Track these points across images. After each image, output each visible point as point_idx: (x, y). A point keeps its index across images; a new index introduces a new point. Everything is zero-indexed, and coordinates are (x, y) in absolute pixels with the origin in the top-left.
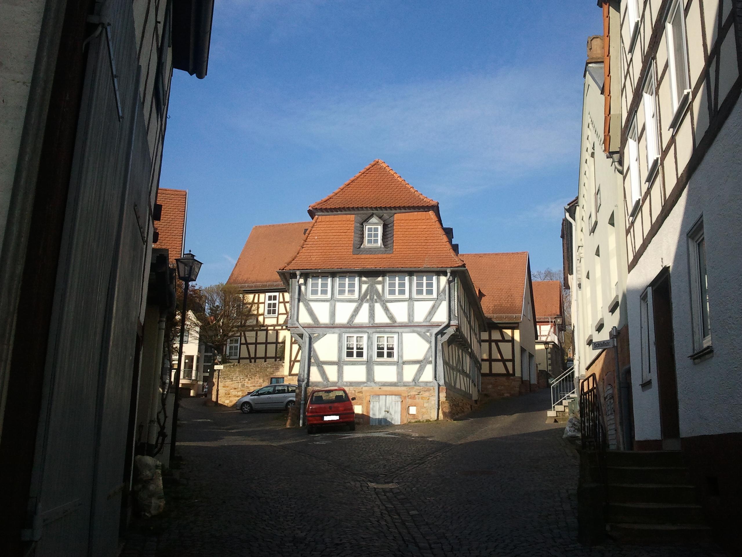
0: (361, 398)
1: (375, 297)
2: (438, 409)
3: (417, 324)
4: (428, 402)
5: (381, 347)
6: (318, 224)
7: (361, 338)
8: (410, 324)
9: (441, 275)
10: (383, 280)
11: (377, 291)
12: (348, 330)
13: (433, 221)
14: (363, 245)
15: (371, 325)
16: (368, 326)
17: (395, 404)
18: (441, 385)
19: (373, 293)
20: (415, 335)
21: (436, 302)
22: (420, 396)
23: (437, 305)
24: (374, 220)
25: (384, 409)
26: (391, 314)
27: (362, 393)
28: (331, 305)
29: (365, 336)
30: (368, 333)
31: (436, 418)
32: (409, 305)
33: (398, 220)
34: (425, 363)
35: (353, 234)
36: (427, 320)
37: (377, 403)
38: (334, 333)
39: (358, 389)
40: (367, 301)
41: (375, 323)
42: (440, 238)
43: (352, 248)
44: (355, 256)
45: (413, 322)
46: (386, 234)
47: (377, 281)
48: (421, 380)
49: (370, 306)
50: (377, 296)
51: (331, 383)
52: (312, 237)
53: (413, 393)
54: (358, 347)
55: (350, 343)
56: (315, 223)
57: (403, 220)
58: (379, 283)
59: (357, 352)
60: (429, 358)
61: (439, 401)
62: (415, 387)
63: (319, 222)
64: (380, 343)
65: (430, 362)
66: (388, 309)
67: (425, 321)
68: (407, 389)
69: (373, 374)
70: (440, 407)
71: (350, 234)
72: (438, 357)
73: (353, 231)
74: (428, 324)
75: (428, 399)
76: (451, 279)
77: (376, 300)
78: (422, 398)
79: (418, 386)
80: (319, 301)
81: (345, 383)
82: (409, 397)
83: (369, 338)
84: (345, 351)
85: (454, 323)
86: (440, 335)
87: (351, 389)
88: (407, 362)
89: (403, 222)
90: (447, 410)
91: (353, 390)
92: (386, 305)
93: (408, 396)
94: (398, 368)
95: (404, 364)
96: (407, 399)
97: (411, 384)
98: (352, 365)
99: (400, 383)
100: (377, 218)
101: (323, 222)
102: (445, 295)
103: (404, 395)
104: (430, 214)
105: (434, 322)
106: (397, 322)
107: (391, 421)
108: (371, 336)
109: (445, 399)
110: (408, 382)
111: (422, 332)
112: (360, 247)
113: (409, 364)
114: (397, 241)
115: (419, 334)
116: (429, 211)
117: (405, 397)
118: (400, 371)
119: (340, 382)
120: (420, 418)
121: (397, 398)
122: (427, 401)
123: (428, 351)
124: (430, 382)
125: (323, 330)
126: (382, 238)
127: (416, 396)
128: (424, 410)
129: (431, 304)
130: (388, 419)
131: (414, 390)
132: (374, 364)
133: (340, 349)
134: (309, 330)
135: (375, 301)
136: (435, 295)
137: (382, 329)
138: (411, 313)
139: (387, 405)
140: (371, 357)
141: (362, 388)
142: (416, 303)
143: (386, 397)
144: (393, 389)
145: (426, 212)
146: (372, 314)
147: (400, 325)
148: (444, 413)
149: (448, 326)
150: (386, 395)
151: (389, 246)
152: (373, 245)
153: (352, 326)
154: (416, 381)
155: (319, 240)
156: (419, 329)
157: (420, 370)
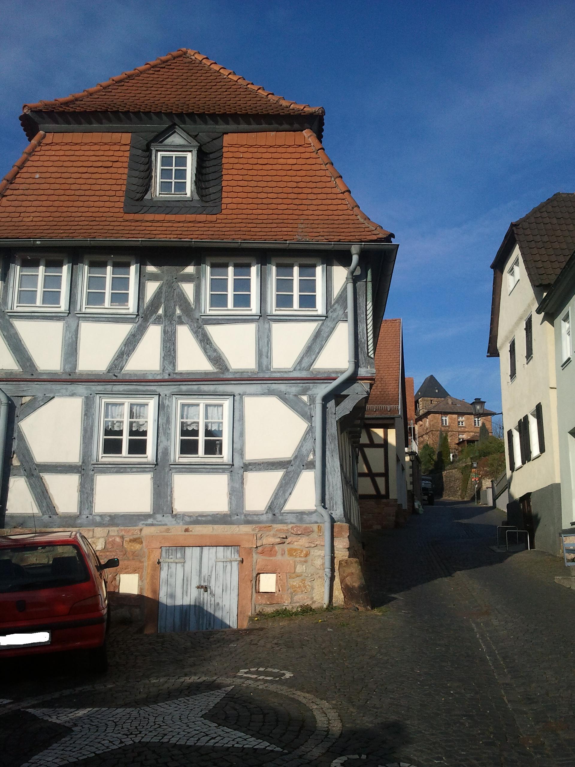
0: (136, 556)
1: (178, 312)
2: (332, 579)
3: (278, 375)
4: (306, 562)
5: (190, 429)
6: (43, 148)
7: (142, 408)
8: (261, 375)
9: (335, 262)
10: (198, 272)
11: (182, 297)
12: (109, 387)
13: (313, 149)
14: (149, 193)
15: (167, 377)
16: (159, 377)
17: (225, 568)
18: (336, 519)
19: (172, 301)
20: (274, 402)
21: (323, 324)
22: (286, 547)
23: (326, 330)
24: (176, 139)
25: (195, 582)
26: (215, 350)
27: (142, 543)
28: (67, 328)
29: (152, 403)
30: (159, 395)
31: (326, 601)
32: (258, 331)
33: (232, 146)
34: (299, 467)
35: (126, 171)
36: (303, 366)
37: (179, 566)
38: (73, 395)
39: (130, 534)
40: (159, 320)
41: (176, 371)
42: (328, 185)
43: (123, 199)
44: (131, 217)
45: (268, 369)
46: (204, 171)
47: (183, 275)
48: (288, 507)
49: (165, 332)
50: (181, 310)
51: (61, 517)
52: (28, 175)
53: (269, 540)
54: (134, 429)
55: (115, 420)
56: (36, 147)
57: (242, 146)
58: (188, 278)
59: (130, 441)
60: (308, 456)
61: (333, 559)
62: (275, 526)
63: (47, 144)
64: (189, 421)
65: (310, 465)
66: (208, 339)
67: (298, 368)
68: (253, 530)
69: (169, 493)
70: (337, 574)
71: (121, 171)
72: (328, 453)
73: (126, 165)
74: (304, 374)
75: (306, 555)
76: (358, 272)
77: (179, 317)
78: (292, 552)
79: (282, 522)
80: (38, 318)
81: (98, 519)
82: (260, 549)
83: (161, 407)
84: (99, 438)
85: (367, 372)
86: (333, 401)
87: (112, 534)
88: (255, 463)
89: (242, 149)
90: (355, 582)
91: (117, 536)
92: (203, 329)
93: (257, 547)
94: (231, 480)
95: (246, 471)
96: (254, 555)
97: (264, 518)
98: (117, 472)
99: (236, 517)
100: (184, 135)
101: (57, 144)
102: (346, 307)
103: (247, 545)
104: (305, 134)
105: (319, 371)
106: (231, 371)
107: (212, 612)
108: (167, 402)
109: (347, 553)
110: (256, 514)
111: (289, 393)
112: (143, 197)
113: (260, 470)
114: (230, 189)
115: (283, 398)
116: (302, 131)
117: (249, 551)
118: (237, 486)
119: (84, 517)
120: (287, 604)
121: (229, 553)
122: (303, 559)
123: (304, 439)
124: (310, 513)
125: (45, 387)
126: (194, 179)
127: (277, 547)
128: (296, 582)
129: (311, 327)
130: (205, 608)
131: (272, 533)
132: (174, 471)
133: (89, 433)
134: (9, 387)
135: (177, 319)
136: (320, 308)
137: (195, 387)
138: (264, 350)
139: (205, 571)
140: (166, 452)
141: (141, 530)
142: (276, 327)
143: (201, 552)
144: (220, 530)
145: (294, 131)
146: (169, 351)
147: (238, 376)
148: (347, 590)
149: (353, 379)
150: (201, 547)
151: (212, 197)
152: (173, 195)
153: (120, 377)
154: (277, 511)
155: (43, 181)
156: (283, 387)
157: (287, 484)
